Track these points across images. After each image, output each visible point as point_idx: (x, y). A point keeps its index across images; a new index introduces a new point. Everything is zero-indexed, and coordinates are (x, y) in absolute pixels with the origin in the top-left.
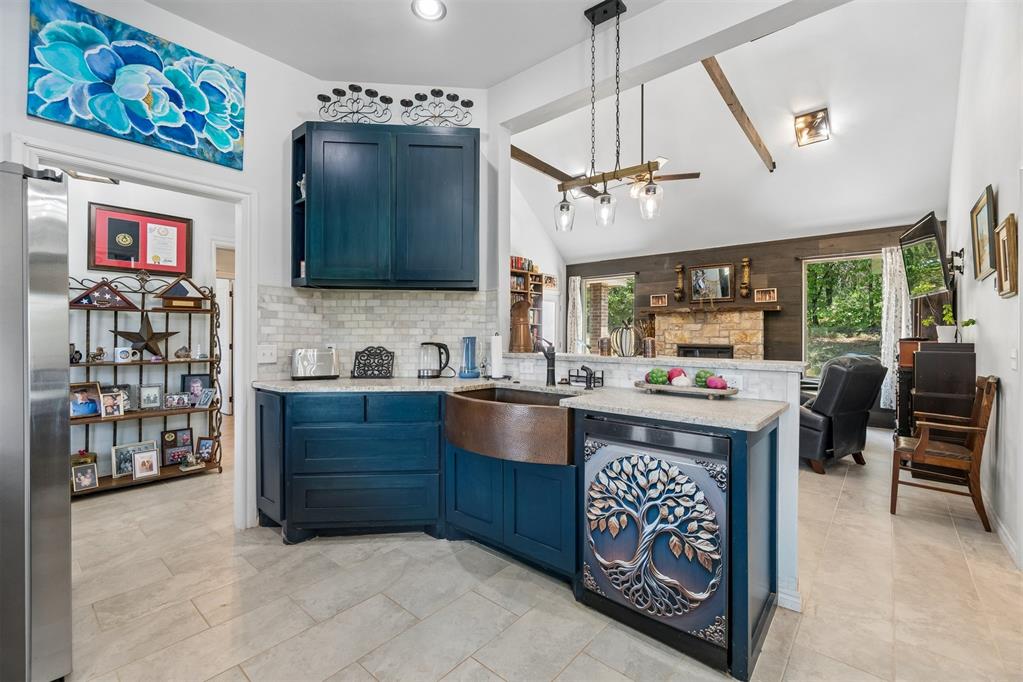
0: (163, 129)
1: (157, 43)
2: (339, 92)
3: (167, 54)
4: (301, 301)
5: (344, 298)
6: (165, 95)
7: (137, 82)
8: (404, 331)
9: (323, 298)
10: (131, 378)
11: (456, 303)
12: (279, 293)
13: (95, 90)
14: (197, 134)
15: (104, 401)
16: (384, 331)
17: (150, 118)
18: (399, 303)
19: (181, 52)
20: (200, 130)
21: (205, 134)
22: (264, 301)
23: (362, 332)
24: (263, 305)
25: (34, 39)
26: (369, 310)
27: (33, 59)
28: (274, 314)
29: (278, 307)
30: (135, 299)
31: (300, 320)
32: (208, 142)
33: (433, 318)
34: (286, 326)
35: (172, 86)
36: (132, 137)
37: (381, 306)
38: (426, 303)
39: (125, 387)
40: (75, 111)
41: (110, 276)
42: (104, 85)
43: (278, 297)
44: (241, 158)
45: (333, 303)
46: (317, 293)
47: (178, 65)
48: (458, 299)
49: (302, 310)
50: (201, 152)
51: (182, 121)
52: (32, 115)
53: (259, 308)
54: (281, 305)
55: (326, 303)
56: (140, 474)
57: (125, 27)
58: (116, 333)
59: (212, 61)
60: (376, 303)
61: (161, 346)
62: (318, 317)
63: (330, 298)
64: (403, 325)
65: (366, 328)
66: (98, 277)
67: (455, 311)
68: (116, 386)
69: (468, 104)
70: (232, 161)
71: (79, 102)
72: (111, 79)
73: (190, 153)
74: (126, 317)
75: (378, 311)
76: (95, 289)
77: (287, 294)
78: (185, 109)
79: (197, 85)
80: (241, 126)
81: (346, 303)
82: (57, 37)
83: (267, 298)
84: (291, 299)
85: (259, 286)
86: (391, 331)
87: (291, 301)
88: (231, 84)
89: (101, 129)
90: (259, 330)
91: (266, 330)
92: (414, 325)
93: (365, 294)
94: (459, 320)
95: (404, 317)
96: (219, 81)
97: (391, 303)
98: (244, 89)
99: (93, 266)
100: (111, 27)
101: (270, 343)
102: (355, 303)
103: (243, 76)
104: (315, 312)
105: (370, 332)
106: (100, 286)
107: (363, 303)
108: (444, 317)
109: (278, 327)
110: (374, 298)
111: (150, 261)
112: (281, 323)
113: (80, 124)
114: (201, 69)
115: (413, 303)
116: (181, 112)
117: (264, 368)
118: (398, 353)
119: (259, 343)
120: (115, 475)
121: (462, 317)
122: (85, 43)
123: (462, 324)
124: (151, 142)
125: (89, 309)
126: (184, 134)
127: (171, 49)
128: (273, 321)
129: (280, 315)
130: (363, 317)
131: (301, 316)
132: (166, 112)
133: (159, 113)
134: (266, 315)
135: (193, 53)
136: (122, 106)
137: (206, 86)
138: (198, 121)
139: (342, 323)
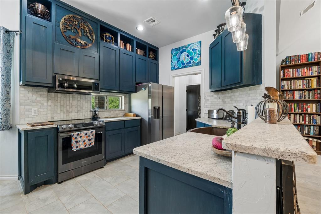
0: (187, 63)
1: (183, 47)
4: (215, 96)
5: (226, 94)
6: (187, 56)
7: (184, 57)
13: (178, 62)
14: (192, 61)
17: (185, 62)
18: (238, 94)
19: (189, 45)
20: (192, 60)
21: (193, 61)
22: (206, 97)
23: (229, 105)
24: (205, 98)
25: (172, 58)
26: (230, 97)
27: (172, 61)
28: (208, 100)
29: (209, 98)
31: (215, 102)
32: (194, 62)
33: (246, 98)
34: (211, 103)
35: (188, 54)
36: (182, 68)
40: (176, 67)
43: (209, 95)
44: (200, 62)
47: (188, 49)
49: (215, 98)
50: (192, 65)
51: (189, 60)
52: (171, 70)
53: (204, 99)
54: (210, 98)
57: (181, 47)
59: (194, 43)
60: (232, 94)
62: (221, 100)
65: (230, 103)
67: (252, 95)
70: (199, 64)
71: (176, 65)
72: (179, 59)
73: (191, 66)
75: (232, 97)
78: (190, 57)
79: (191, 51)
80: (200, 54)
82: (174, 56)
83: (206, 96)
84: (213, 95)
85: (204, 93)
87: (212, 96)
88: (197, 46)
89: (179, 68)
90: (204, 104)
91: (206, 104)
95: (238, 99)
96: (195, 47)
98: (200, 45)
100: (179, 49)
101: (207, 108)
102: (228, 95)
103: (200, 42)
104: (220, 99)
108: (249, 98)
109: (209, 104)
112: (210, 102)
113: (177, 69)
114: (192, 46)
115: (241, 93)
116: (189, 58)
117: (205, 115)
119: (204, 108)
122: (176, 54)
124: (185, 67)
126: (190, 62)
127: (187, 46)
128: (208, 102)
129: (210, 100)
130: (229, 99)
131: (215, 100)
132: (187, 60)
133: (186, 60)
134: (206, 100)
135: (191, 44)
136: (181, 62)
137: (193, 50)
138: (191, 58)
139: (225, 102)
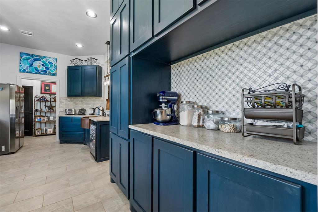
0: (41, 71)
1: (40, 57)
2: (74, 60)
3: (42, 58)
4: (69, 100)
6: (42, 65)
7: (37, 64)
8: (88, 105)
9: (74, 99)
10: (48, 115)
11: (98, 100)
12: (64, 98)
13: (29, 67)
14: (47, 71)
15: (42, 118)
16: (84, 105)
17: (39, 69)
18: (87, 100)
19: (44, 57)
21: (49, 71)
23: (80, 106)
25: (20, 60)
26: (82, 101)
27: (20, 63)
28: (63, 102)
29: (64, 101)
30: (49, 99)
32: (49, 72)
33: (93, 103)
34: (65, 105)
35: (43, 63)
36: (36, 73)
37: (84, 100)
38: (92, 100)
39: (47, 116)
40: (26, 70)
41: (44, 95)
42: (31, 65)
44: (56, 74)
45: (76, 100)
46: (72, 98)
47: (44, 60)
48: (98, 99)
49: (69, 101)
50: (48, 74)
51: (45, 69)
52: (20, 72)
53: (60, 101)
55: (74, 100)
56: (48, 133)
57: (35, 55)
58: (46, 106)
59: (50, 58)
60: (83, 100)
61: (54, 109)
62: (73, 103)
63: (75, 99)
64: (88, 104)
66: (42, 95)
67: (97, 101)
68: (45, 116)
69: (97, 60)
70: (54, 75)
71: (27, 69)
72: (32, 64)
73: (46, 74)
74: (48, 103)
75: (83, 101)
76: (41, 98)
77: (66, 98)
78: (45, 67)
79: (47, 62)
80: (56, 68)
81: (78, 100)
82: (24, 59)
83: (61, 99)
85: (60, 97)
86: (86, 105)
87: (67, 100)
88: (54, 61)
89: (31, 73)
91: (61, 105)
92: (90, 104)
93: (81, 98)
94: (98, 103)
95: (88, 103)
96: (51, 61)
97: (86, 100)
98: (57, 62)
99: (41, 93)
100: (32, 56)
101: (62, 108)
102: (79, 100)
103: (57, 59)
105: (82, 106)
106: (42, 97)
107: (81, 100)
108: (95, 103)
109: (64, 105)
110: (83, 99)
111: (52, 92)
112: (65, 104)
113: (27, 72)
114: (48, 59)
115: (90, 100)
116: (44, 68)
117: (60, 112)
118: (87, 110)
119: (60, 108)
120: (44, 133)
121: (99, 103)
122: (28, 59)
123: (99, 104)
124: (39, 73)
125: (40, 101)
126: (45, 71)
127: (43, 57)
128: (63, 104)
129: (64, 102)
130: (81, 103)
131: (69, 102)
132: (42, 68)
133: (40, 68)
134: (61, 102)
135: (47, 57)
136: (34, 68)
137: (49, 62)
138: (48, 69)
139: (77, 104)
